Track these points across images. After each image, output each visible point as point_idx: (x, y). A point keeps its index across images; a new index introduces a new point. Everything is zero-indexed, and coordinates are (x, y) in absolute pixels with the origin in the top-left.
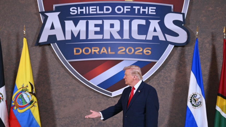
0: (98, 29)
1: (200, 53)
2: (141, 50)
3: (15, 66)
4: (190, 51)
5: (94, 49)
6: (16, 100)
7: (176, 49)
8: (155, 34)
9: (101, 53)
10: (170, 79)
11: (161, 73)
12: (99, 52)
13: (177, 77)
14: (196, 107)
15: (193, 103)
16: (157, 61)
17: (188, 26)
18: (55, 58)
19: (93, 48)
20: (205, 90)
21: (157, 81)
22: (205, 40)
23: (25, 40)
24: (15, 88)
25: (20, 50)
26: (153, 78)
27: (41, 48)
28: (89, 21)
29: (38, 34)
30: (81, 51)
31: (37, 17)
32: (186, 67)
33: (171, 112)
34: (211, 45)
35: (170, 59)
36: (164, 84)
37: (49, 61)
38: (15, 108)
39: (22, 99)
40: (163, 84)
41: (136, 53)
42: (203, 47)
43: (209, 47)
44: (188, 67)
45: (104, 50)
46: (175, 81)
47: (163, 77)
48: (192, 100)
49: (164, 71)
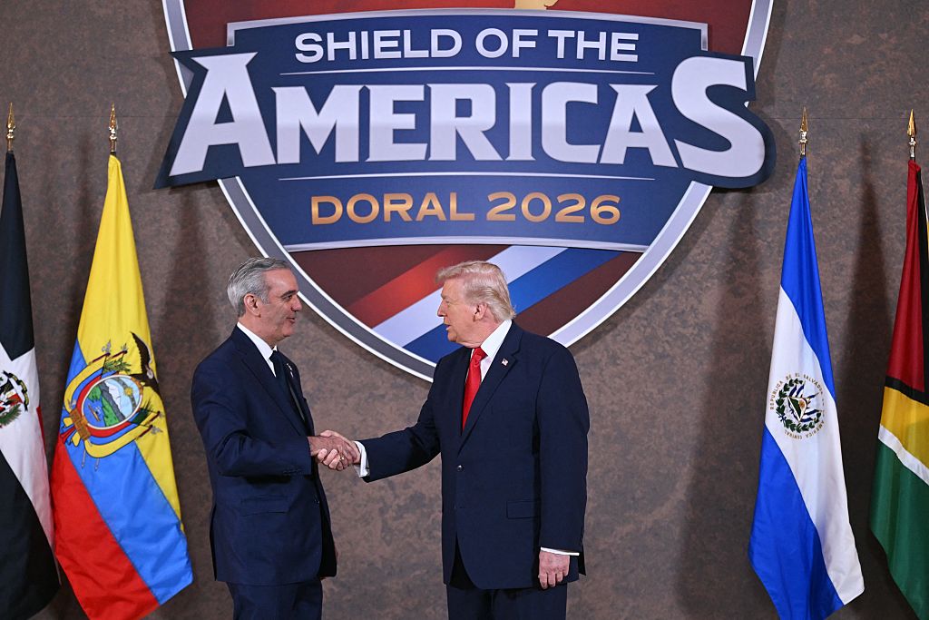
0: (408, 121)
1: (813, 217)
2: (581, 206)
3: (73, 268)
4: (774, 208)
5: (393, 202)
6: (78, 406)
7: (720, 202)
8: (637, 141)
9: (420, 217)
10: (696, 320)
11: (662, 298)
12: (414, 211)
13: (725, 311)
14: (799, 431)
15: (788, 415)
16: (645, 249)
17: (767, 110)
18: (234, 238)
19: (387, 198)
20: (835, 362)
21: (642, 329)
22: (833, 163)
23: (114, 163)
24: (76, 357)
25: (93, 205)
26: (628, 316)
27: (178, 195)
28: (369, 87)
29: (169, 140)
30: (339, 210)
31: (162, 72)
32: (760, 274)
33: (700, 452)
34: (858, 185)
35: (695, 242)
36: (670, 340)
37: (211, 249)
38: (76, 438)
39: (105, 402)
40: (667, 341)
41: (561, 216)
42: (829, 191)
43: (850, 191)
44: (766, 271)
45: (431, 206)
46: (714, 327)
47: (667, 314)
48: (786, 403)
49: (672, 287)
